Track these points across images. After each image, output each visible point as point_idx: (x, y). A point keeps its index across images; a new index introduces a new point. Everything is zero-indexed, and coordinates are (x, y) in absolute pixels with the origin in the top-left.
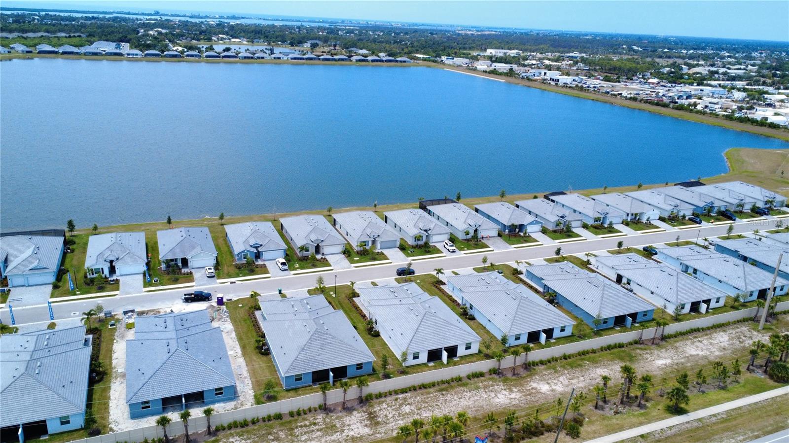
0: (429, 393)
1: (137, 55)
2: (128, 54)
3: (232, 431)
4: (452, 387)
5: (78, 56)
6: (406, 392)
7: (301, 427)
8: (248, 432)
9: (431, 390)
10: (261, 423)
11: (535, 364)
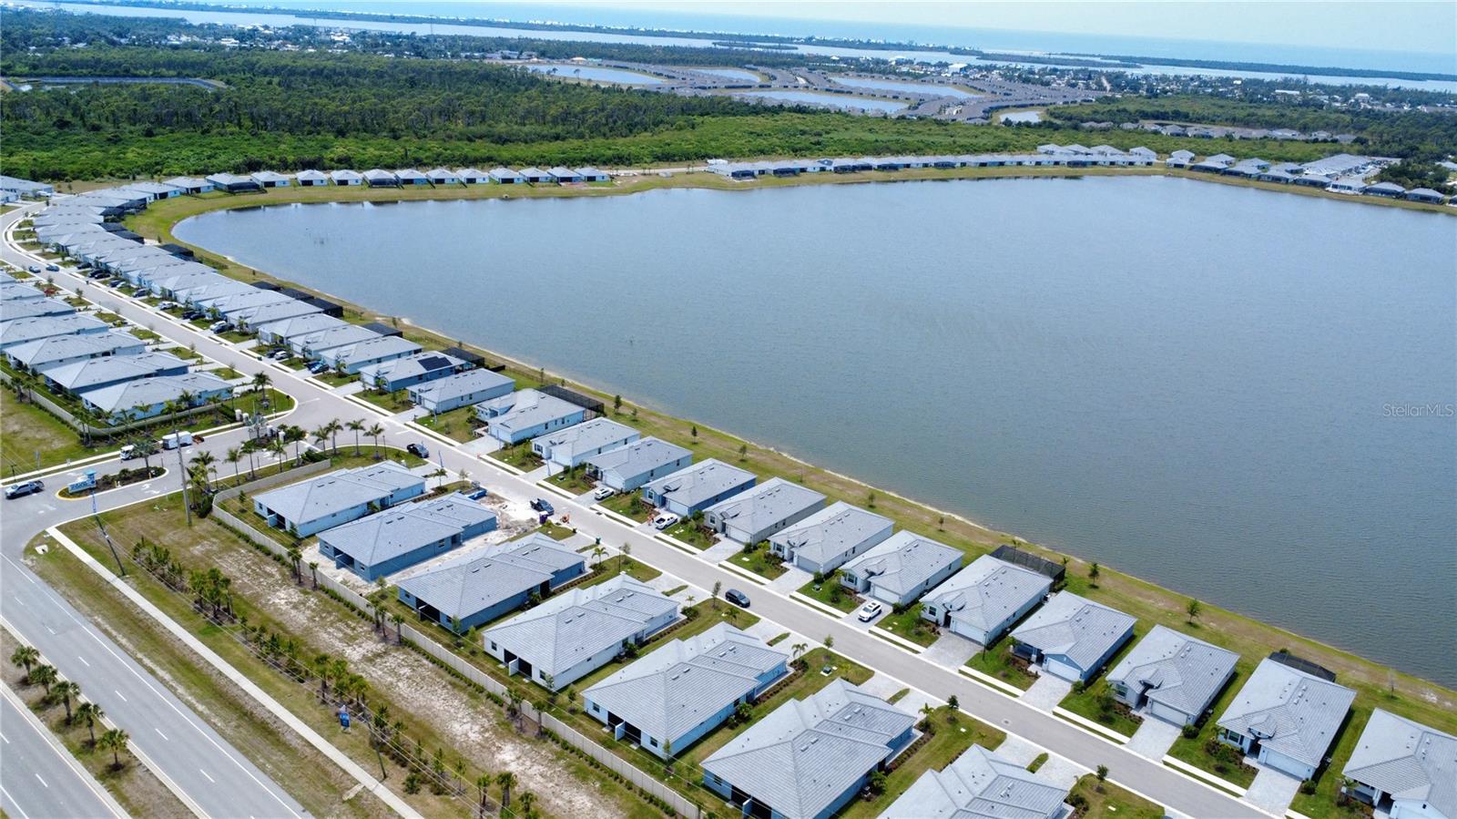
0: (442, 677)
1: (1349, 188)
2: (1335, 187)
3: (324, 595)
4: (463, 689)
5: (1245, 180)
6: (434, 662)
7: (347, 624)
8: (326, 602)
9: (449, 677)
10: (341, 604)
11: (556, 739)
